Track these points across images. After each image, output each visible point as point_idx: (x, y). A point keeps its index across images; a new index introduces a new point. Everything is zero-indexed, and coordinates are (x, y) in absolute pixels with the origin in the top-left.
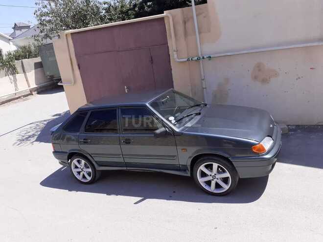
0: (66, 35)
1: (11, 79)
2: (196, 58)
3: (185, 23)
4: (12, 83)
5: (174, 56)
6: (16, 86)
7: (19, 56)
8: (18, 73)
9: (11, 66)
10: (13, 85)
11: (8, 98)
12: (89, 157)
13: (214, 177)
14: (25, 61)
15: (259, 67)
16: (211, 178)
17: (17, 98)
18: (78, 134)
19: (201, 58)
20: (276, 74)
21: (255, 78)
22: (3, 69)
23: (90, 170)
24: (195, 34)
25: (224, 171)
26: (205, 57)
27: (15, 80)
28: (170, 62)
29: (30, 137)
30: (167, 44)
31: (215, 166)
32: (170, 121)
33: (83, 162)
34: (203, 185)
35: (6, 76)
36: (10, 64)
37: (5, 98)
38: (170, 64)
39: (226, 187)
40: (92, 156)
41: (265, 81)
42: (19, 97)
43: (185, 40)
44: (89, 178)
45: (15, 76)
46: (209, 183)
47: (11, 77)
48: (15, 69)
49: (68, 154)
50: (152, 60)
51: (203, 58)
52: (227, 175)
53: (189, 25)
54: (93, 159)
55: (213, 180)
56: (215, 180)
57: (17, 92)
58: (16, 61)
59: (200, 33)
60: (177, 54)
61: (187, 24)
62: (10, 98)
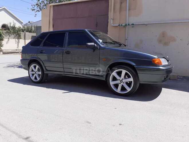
0: (50, 6)
1: (16, 41)
2: (124, 24)
3: (121, 3)
4: (16, 43)
5: (111, 22)
6: (18, 45)
7: (24, 30)
8: (21, 39)
9: (18, 34)
10: (16, 45)
11: (12, 51)
12: (42, 64)
13: (121, 81)
14: (27, 33)
15: (164, 35)
16: (119, 82)
17: (17, 53)
18: (38, 47)
19: (128, 24)
20: (174, 40)
21: (160, 41)
22: (13, 35)
23: (40, 73)
24: (126, 10)
25: (129, 77)
26: (130, 24)
27: (18, 42)
28: (108, 26)
29: (15, 66)
30: (108, 15)
31: (124, 72)
32: (99, 41)
33: (37, 67)
34: (113, 87)
35: (14, 38)
36: (18, 33)
37: (10, 51)
38: (108, 27)
39: (129, 90)
40: (44, 62)
41: (166, 44)
42: (18, 52)
43: (120, 13)
44: (38, 79)
45: (19, 40)
46: (116, 86)
47: (17, 40)
48: (20, 36)
49: (29, 61)
50: (97, 24)
51: (129, 25)
52: (131, 79)
53: (123, 5)
54: (44, 64)
55: (120, 83)
56: (122, 83)
57: (18, 49)
58: (22, 32)
59: (129, 10)
60: (113, 21)
61: (122, 4)
62: (13, 52)
